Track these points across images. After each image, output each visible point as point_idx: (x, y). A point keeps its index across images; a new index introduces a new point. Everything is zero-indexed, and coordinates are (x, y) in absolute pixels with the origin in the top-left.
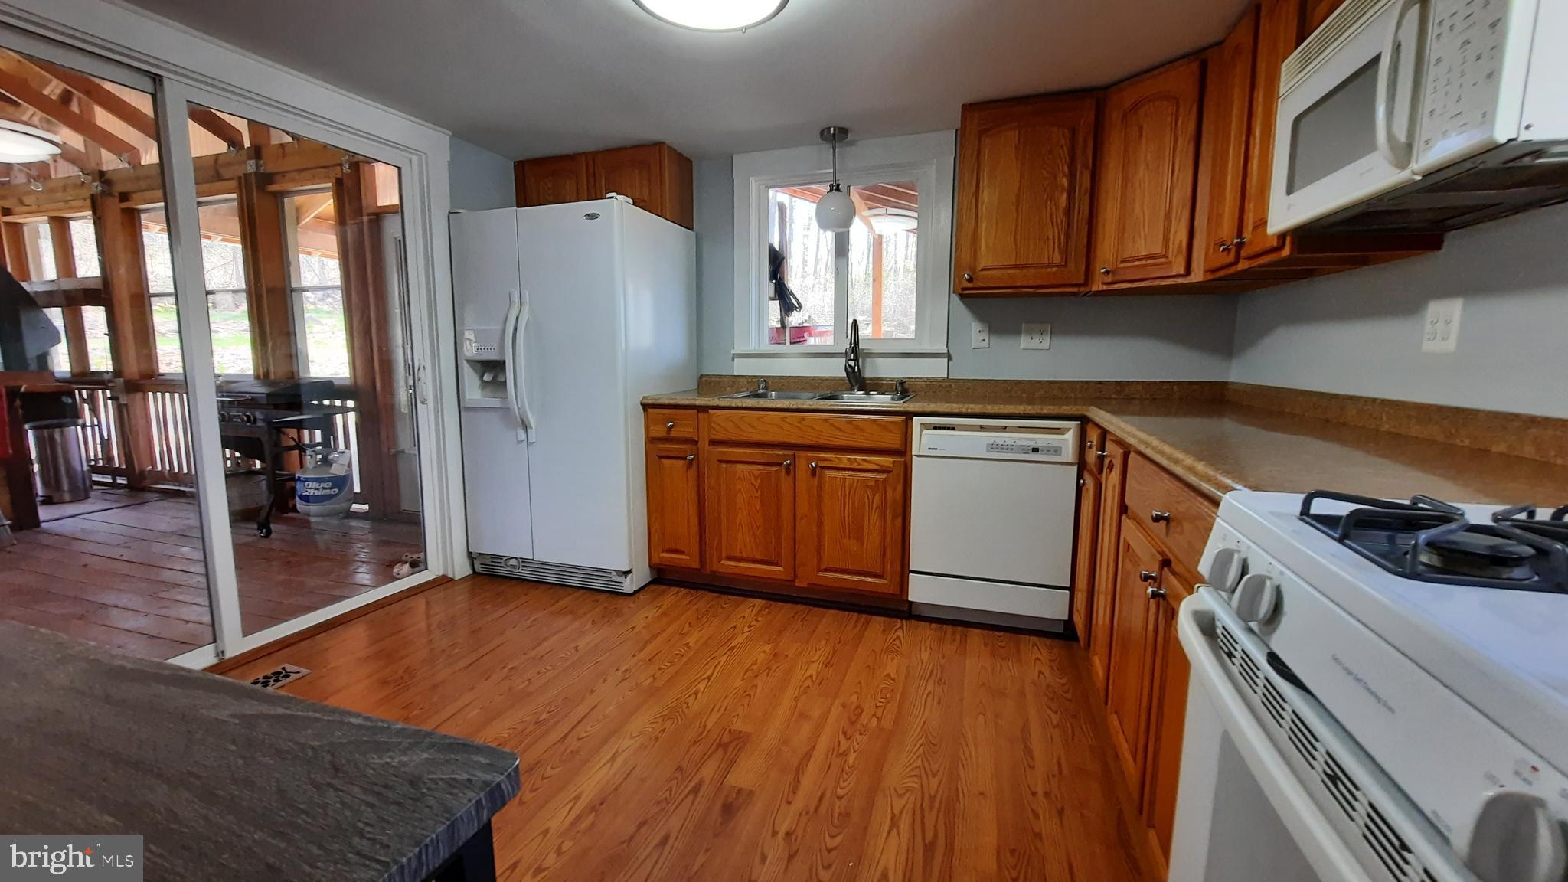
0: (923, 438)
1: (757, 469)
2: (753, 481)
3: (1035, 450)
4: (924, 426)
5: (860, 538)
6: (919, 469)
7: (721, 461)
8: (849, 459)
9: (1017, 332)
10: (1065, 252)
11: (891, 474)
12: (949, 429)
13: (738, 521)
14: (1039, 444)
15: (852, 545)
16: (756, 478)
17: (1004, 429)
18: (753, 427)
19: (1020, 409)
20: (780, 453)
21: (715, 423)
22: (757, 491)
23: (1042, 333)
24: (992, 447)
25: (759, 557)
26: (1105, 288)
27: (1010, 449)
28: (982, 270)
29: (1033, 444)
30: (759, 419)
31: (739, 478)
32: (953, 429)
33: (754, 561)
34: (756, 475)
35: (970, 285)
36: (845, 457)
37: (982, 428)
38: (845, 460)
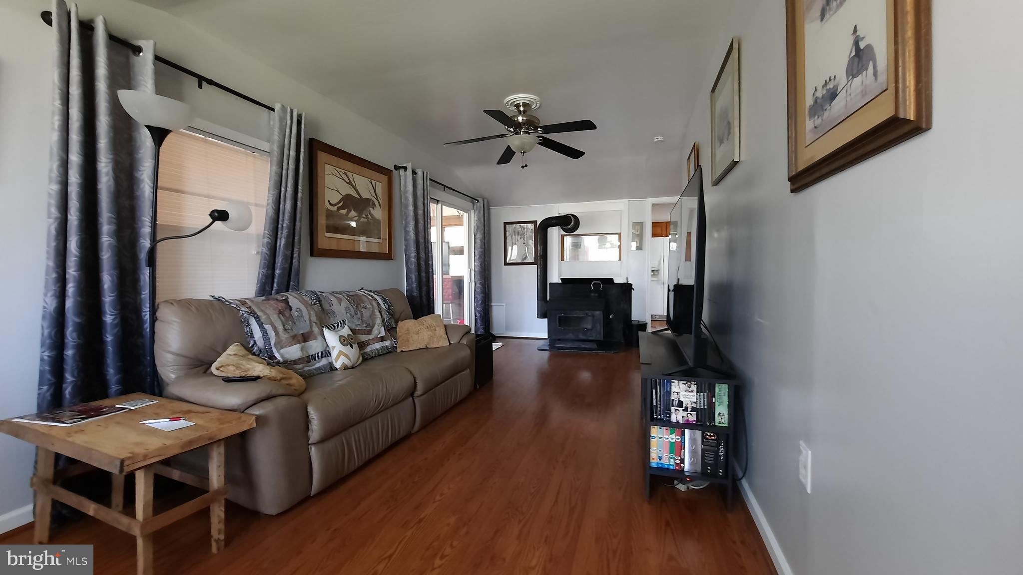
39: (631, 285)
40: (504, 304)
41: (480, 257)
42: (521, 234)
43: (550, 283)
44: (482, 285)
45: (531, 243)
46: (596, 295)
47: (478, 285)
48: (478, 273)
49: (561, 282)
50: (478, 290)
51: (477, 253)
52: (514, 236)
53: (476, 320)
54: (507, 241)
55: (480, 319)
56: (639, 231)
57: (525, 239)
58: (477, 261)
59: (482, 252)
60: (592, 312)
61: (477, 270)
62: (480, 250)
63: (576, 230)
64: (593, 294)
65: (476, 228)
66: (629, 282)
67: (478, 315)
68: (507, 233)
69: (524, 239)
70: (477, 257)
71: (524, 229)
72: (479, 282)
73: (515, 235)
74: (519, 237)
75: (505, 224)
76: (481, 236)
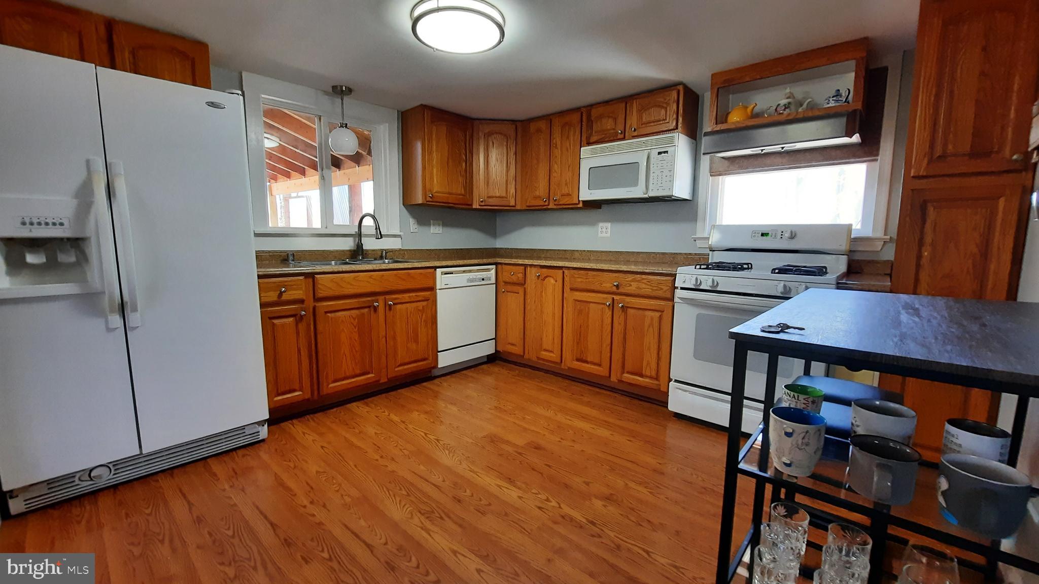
0: (442, 281)
1: (355, 313)
2: (352, 320)
3: (483, 279)
4: (441, 274)
5: (416, 341)
6: (440, 297)
7: (326, 312)
8: (409, 297)
9: (429, 225)
10: (463, 187)
11: (429, 302)
12: (451, 273)
13: (342, 352)
14: (484, 277)
15: (413, 346)
16: (354, 319)
17: (470, 271)
18: (351, 285)
19: (476, 261)
20: (369, 299)
21: (321, 284)
22: (355, 327)
23: (439, 225)
24: (468, 280)
25: (358, 372)
26: (481, 207)
27: (475, 280)
28: (435, 192)
29: (482, 277)
30: (354, 278)
31: (342, 321)
32: (452, 273)
33: (353, 377)
34: (354, 317)
35: (431, 200)
36: (407, 295)
37: (464, 272)
38: (407, 298)
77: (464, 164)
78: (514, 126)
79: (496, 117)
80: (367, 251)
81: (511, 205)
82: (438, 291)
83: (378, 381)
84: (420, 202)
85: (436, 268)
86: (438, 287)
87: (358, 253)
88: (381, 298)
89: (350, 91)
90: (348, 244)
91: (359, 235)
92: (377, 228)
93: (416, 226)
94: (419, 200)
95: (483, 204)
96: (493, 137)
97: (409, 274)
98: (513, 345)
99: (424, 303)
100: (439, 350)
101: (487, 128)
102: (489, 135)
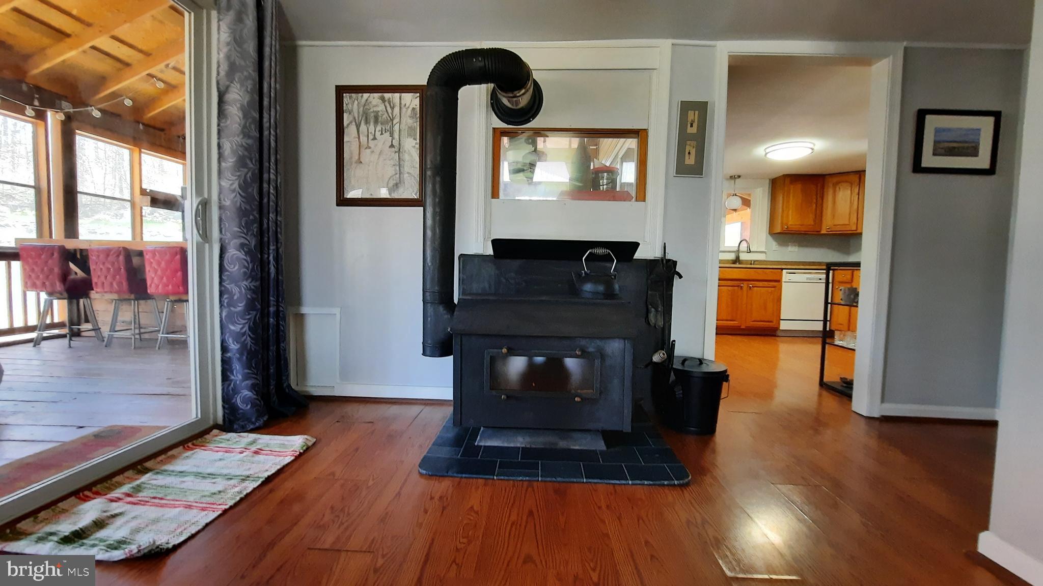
0: (786, 276)
1: (730, 288)
3: (820, 279)
4: (787, 273)
5: (766, 309)
6: (785, 286)
8: (763, 284)
9: (788, 246)
10: (815, 221)
11: (776, 288)
12: (794, 273)
14: (817, 277)
15: (763, 312)
16: (730, 291)
17: (810, 273)
18: (729, 274)
20: (739, 282)
22: (729, 295)
23: (795, 246)
24: (807, 279)
26: (827, 233)
27: (813, 279)
28: (790, 225)
29: (815, 277)
30: (731, 271)
31: (724, 291)
33: (727, 320)
35: (787, 230)
36: (761, 283)
37: (805, 273)
39: (675, 263)
40: (337, 311)
41: (241, 163)
42: (386, 123)
43: (461, 256)
44: (246, 254)
45: (411, 146)
46: (601, 288)
47: (233, 252)
48: (230, 214)
49: (490, 251)
50: (234, 269)
51: (227, 147)
52: (363, 127)
53: (226, 363)
54: (346, 139)
55: (239, 360)
56: (695, 125)
57: (396, 136)
58: (228, 174)
59: (247, 148)
60: (599, 342)
61: (227, 203)
62: (239, 139)
63: (534, 116)
64: (588, 287)
65: (224, 67)
66: (668, 257)
67: (234, 346)
68: (345, 115)
69: (392, 135)
70: (230, 161)
71: (392, 108)
72: (237, 242)
73: (367, 122)
74: (379, 128)
75: (341, 91)
76: (247, 98)
77: (814, 205)
78: (858, 175)
79: (842, 171)
80: (743, 260)
81: (853, 229)
82: (783, 283)
83: (740, 326)
84: (779, 231)
85: (782, 269)
86: (784, 280)
87: (737, 260)
88: (745, 283)
89: (739, 177)
90: (732, 256)
91: (738, 251)
92: (749, 247)
93: (777, 246)
94: (778, 230)
95: (829, 230)
96: (840, 185)
97: (763, 272)
98: (841, 324)
99: (773, 289)
100: (781, 318)
101: (835, 180)
102: (835, 185)
